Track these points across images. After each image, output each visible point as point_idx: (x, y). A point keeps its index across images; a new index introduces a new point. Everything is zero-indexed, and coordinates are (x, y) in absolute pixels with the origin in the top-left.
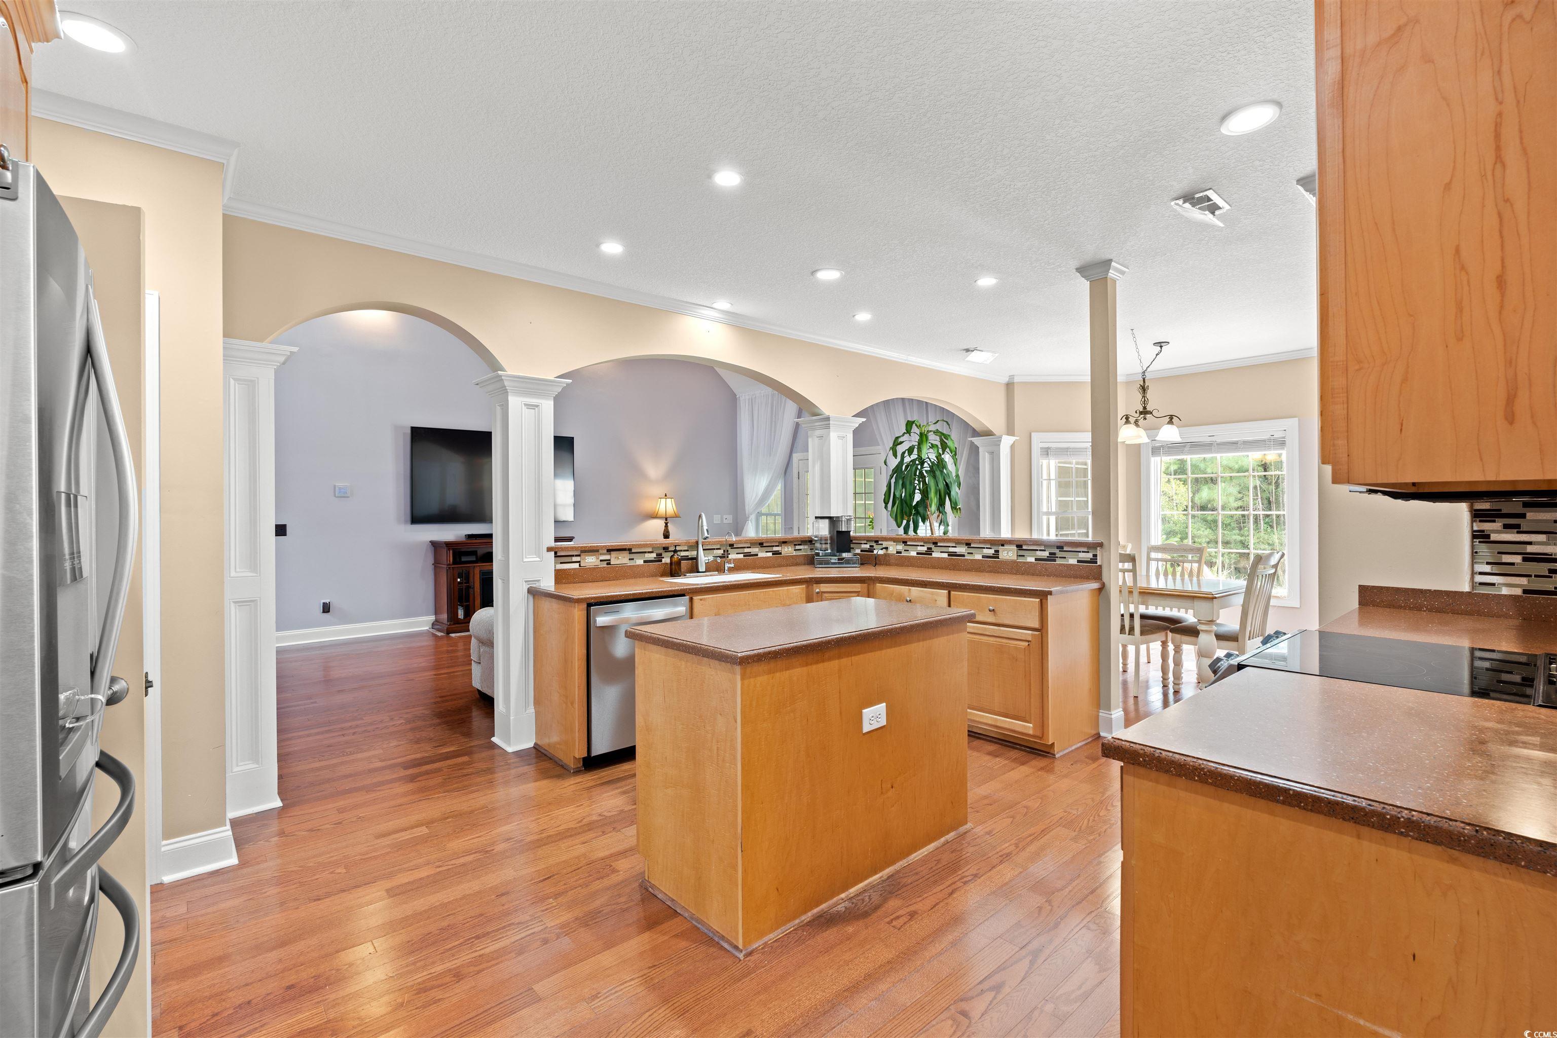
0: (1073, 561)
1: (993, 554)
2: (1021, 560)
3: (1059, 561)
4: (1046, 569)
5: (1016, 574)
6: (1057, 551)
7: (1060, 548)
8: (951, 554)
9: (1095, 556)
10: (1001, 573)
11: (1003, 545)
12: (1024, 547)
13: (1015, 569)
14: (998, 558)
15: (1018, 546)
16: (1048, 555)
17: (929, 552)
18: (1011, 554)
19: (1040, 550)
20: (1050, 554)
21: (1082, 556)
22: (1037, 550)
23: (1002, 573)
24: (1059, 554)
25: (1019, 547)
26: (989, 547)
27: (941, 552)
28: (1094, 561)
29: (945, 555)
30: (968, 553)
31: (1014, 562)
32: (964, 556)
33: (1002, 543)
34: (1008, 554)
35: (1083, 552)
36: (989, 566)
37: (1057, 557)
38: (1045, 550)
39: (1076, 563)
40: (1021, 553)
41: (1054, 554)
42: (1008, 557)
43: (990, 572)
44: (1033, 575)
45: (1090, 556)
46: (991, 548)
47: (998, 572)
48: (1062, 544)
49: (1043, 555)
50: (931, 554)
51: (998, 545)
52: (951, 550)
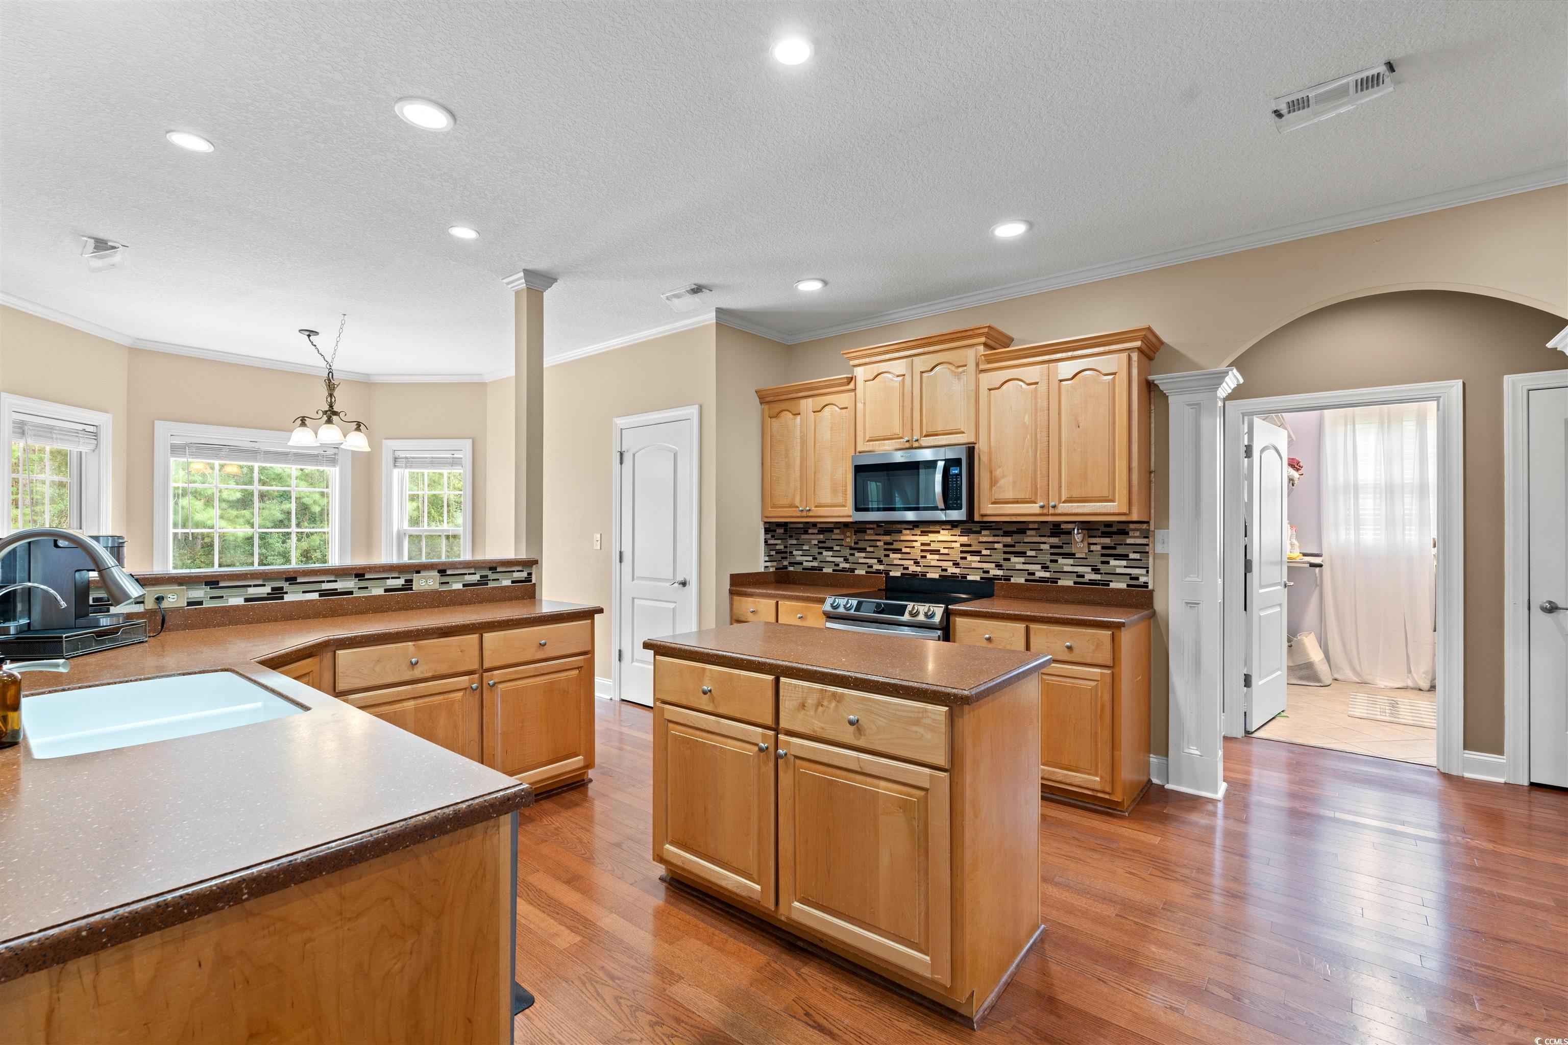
0: (507, 583)
1: (403, 585)
2: (445, 588)
3: (491, 584)
4: (477, 595)
5: (439, 607)
6: (489, 573)
7: (493, 569)
8: (323, 593)
9: (530, 574)
10: (416, 609)
11: (418, 572)
12: (449, 572)
13: (436, 601)
14: (411, 589)
15: (439, 572)
16: (479, 579)
17: (278, 593)
18: (431, 582)
19: (469, 574)
20: (481, 577)
21: (517, 575)
22: (465, 574)
23: (418, 608)
24: (491, 576)
25: (442, 572)
26: (397, 576)
27: (304, 592)
28: (528, 579)
29: (315, 596)
30: (359, 588)
31: (435, 592)
32: (351, 593)
33: (417, 569)
34: (426, 583)
35: (518, 571)
36: (398, 602)
37: (490, 580)
38: (475, 574)
39: (510, 584)
40: (445, 579)
41: (487, 576)
42: (427, 587)
43: (400, 609)
44: (461, 604)
45: (524, 575)
46: (399, 578)
47: (412, 609)
48: (494, 565)
49: (398, 583)
50: (282, 598)
51: (412, 572)
52: (325, 586)
